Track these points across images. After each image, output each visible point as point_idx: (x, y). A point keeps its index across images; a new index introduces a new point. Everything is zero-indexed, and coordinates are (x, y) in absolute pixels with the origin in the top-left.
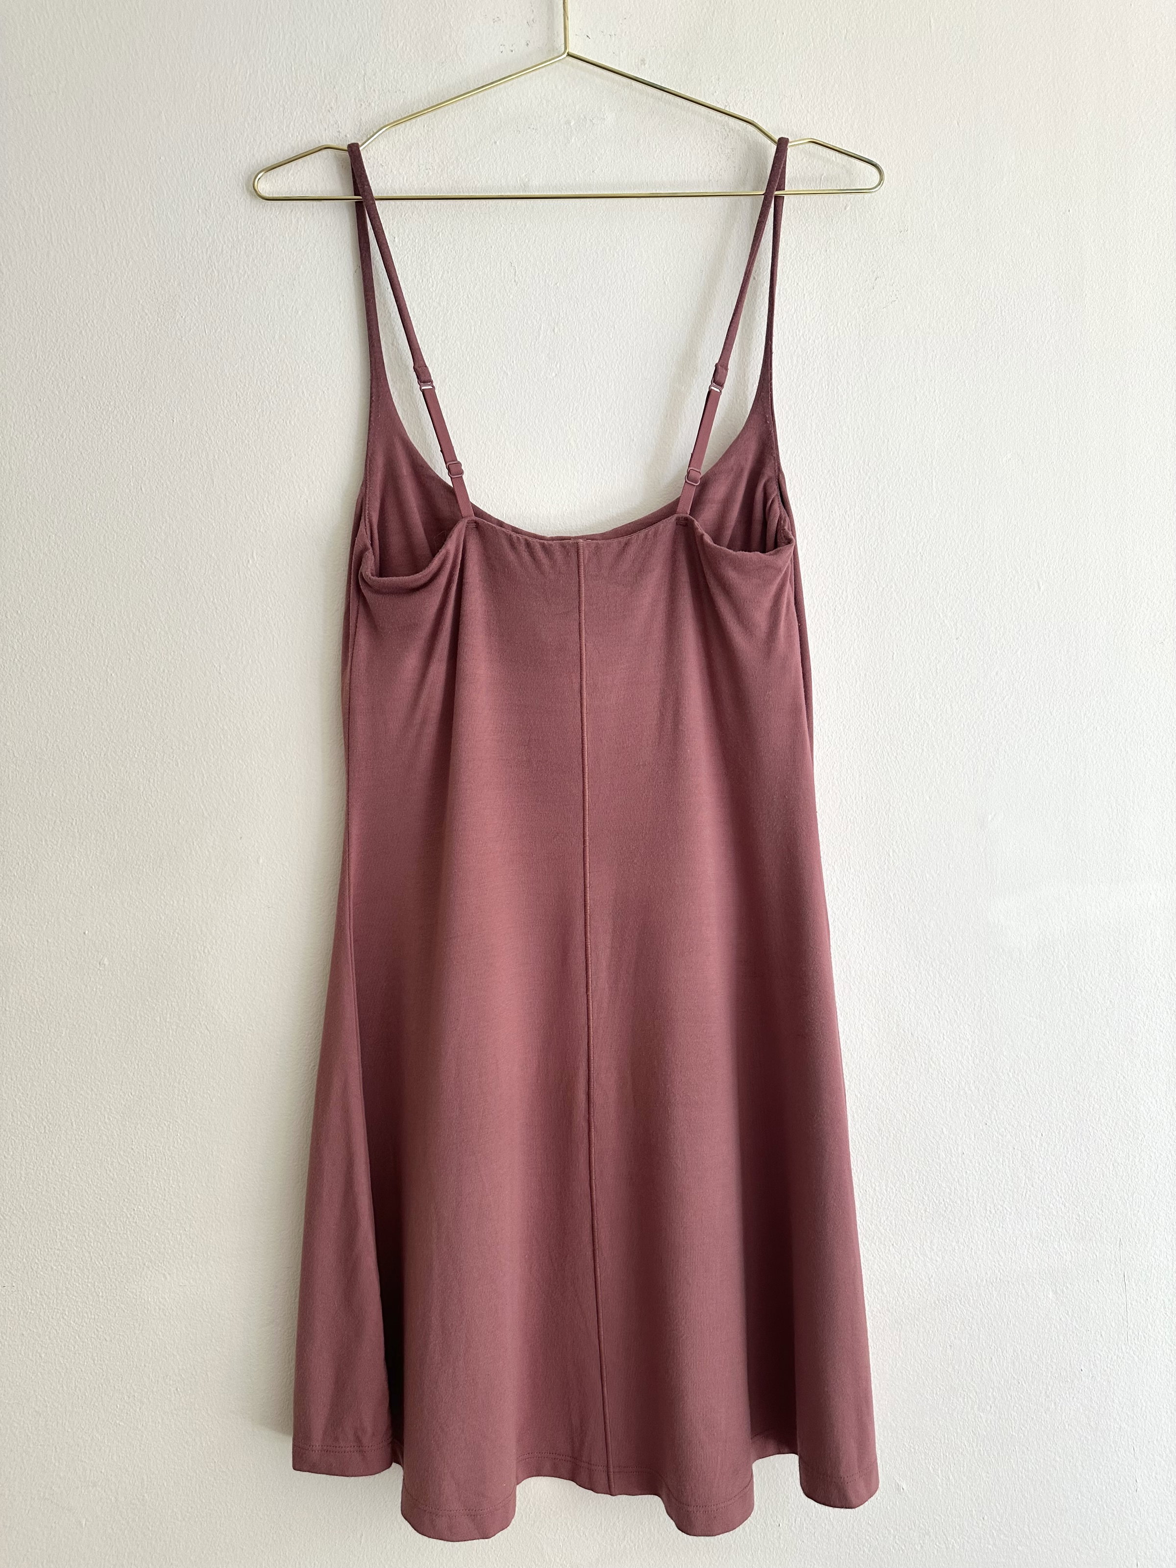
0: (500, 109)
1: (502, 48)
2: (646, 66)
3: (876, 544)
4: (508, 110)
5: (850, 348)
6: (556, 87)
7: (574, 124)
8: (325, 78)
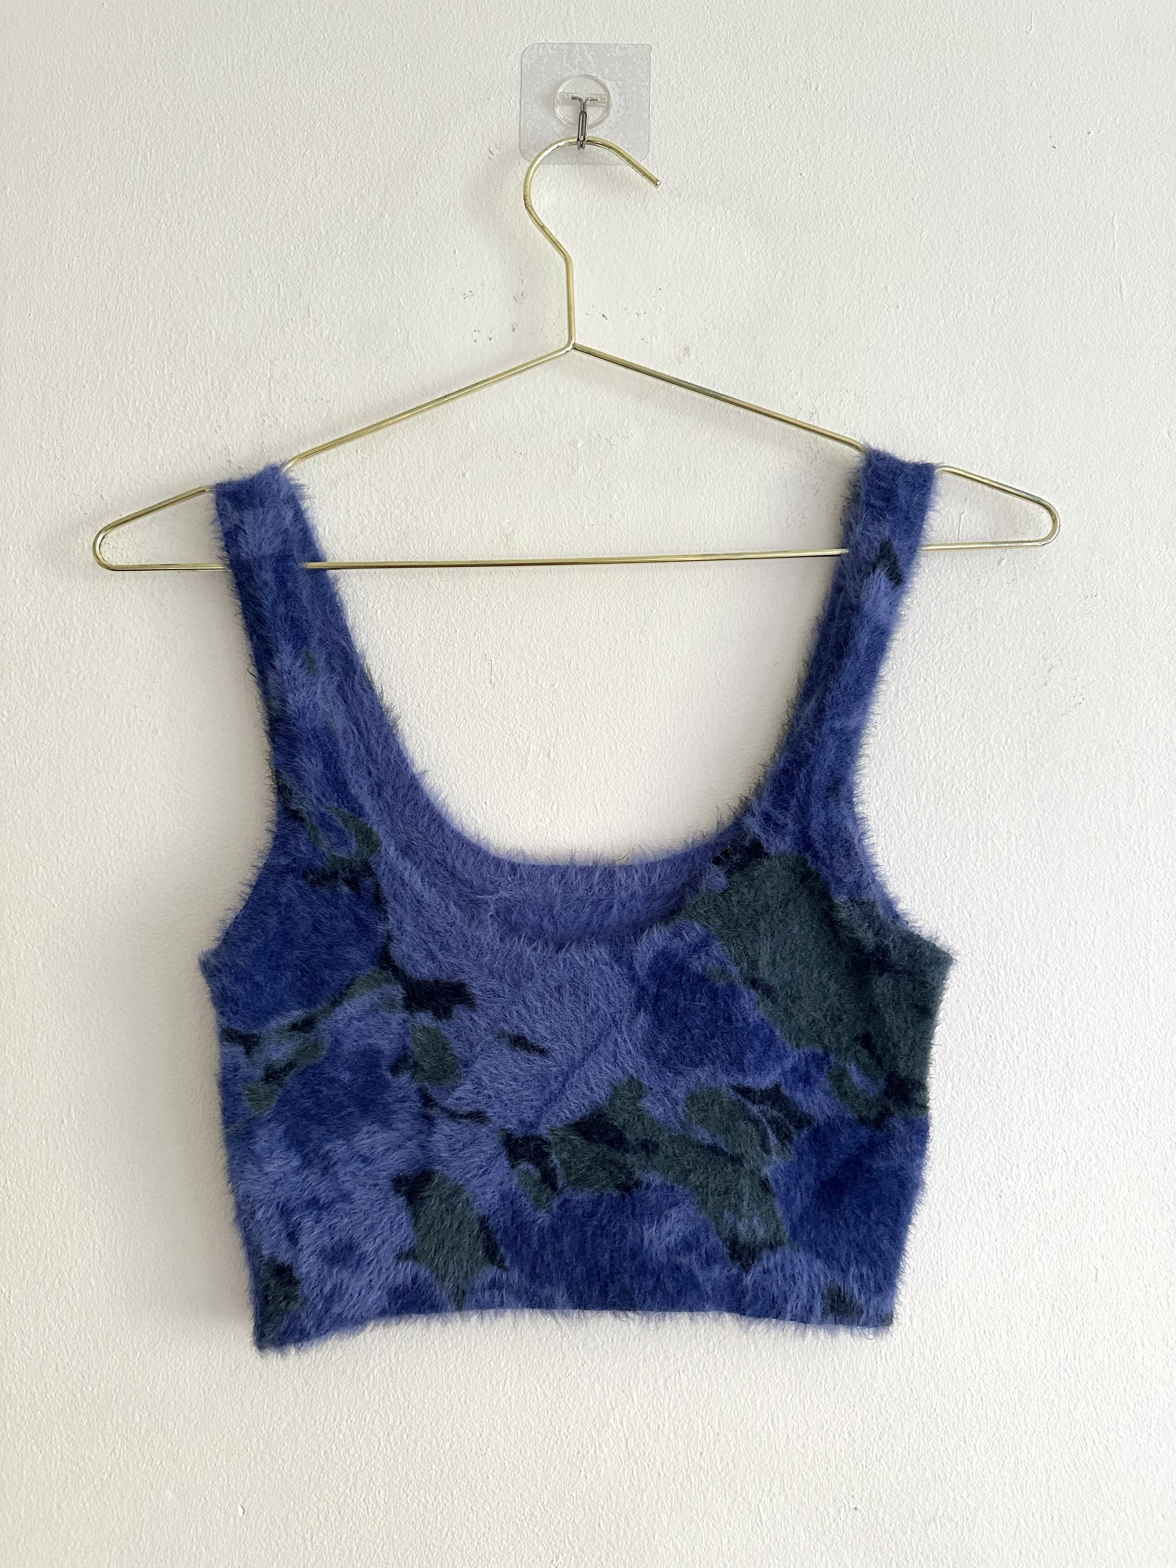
0: (471, 424)
1: (476, 335)
2: (691, 356)
3: (1063, 1088)
4: (484, 425)
5: (1010, 779)
6: (556, 392)
7: (583, 445)
8: (213, 384)
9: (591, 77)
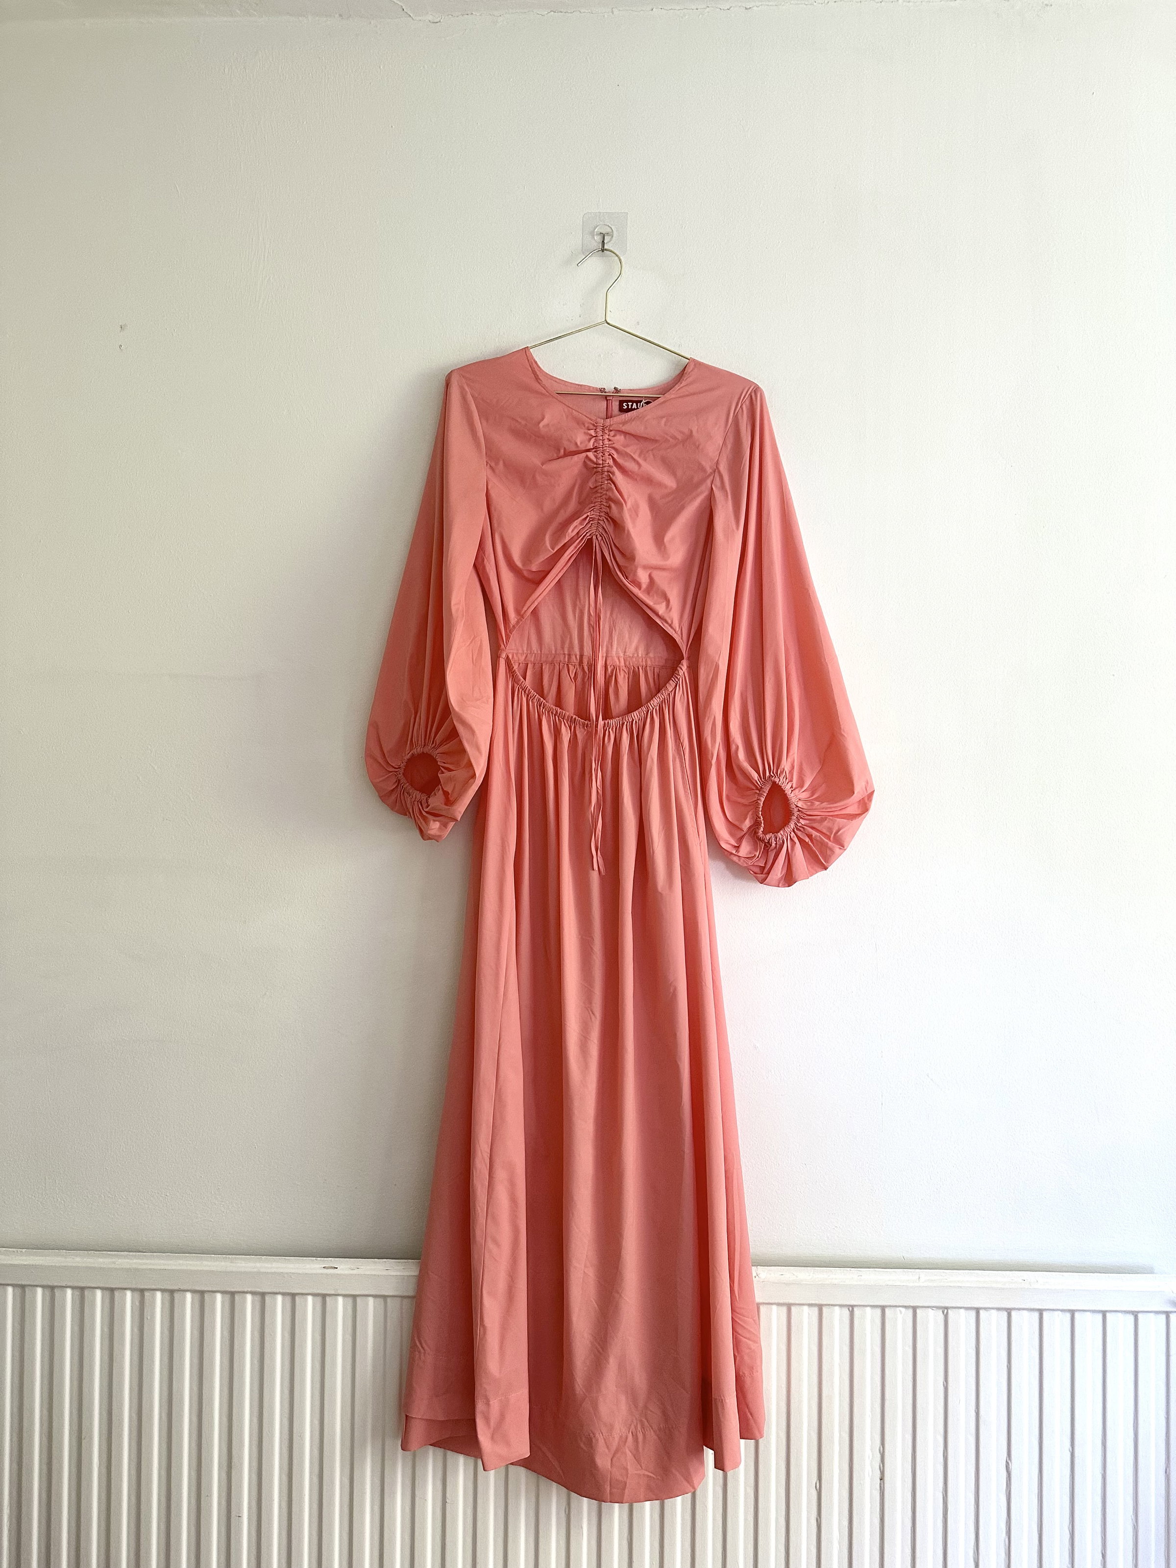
9: (606, 225)
